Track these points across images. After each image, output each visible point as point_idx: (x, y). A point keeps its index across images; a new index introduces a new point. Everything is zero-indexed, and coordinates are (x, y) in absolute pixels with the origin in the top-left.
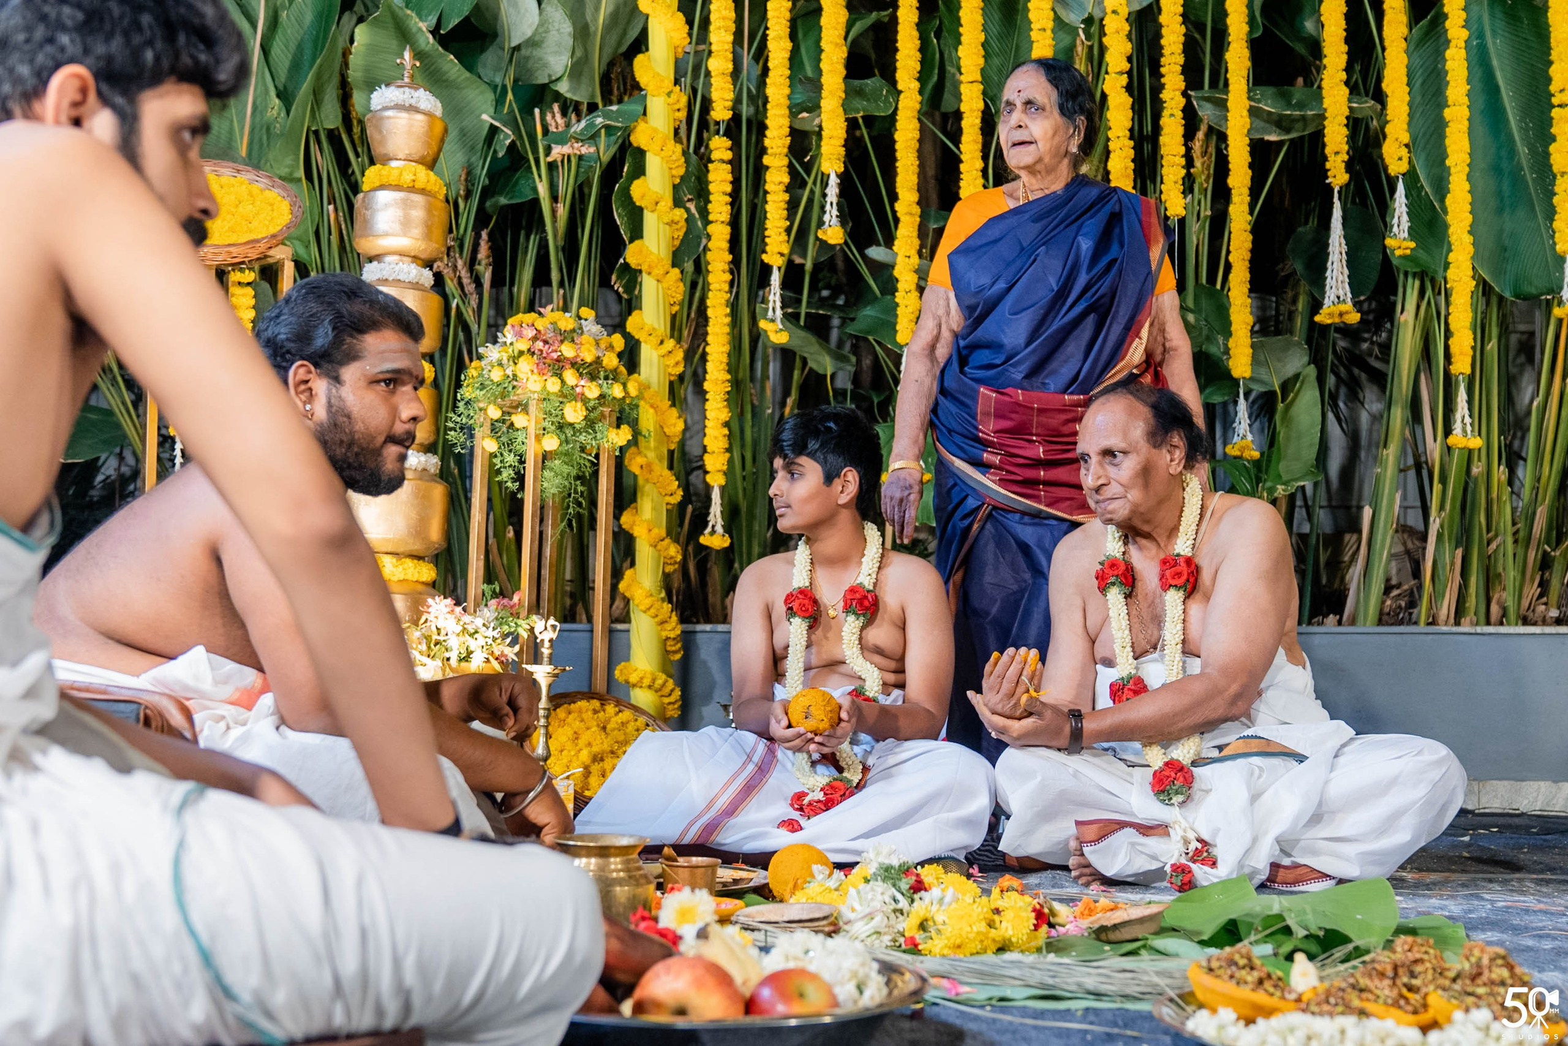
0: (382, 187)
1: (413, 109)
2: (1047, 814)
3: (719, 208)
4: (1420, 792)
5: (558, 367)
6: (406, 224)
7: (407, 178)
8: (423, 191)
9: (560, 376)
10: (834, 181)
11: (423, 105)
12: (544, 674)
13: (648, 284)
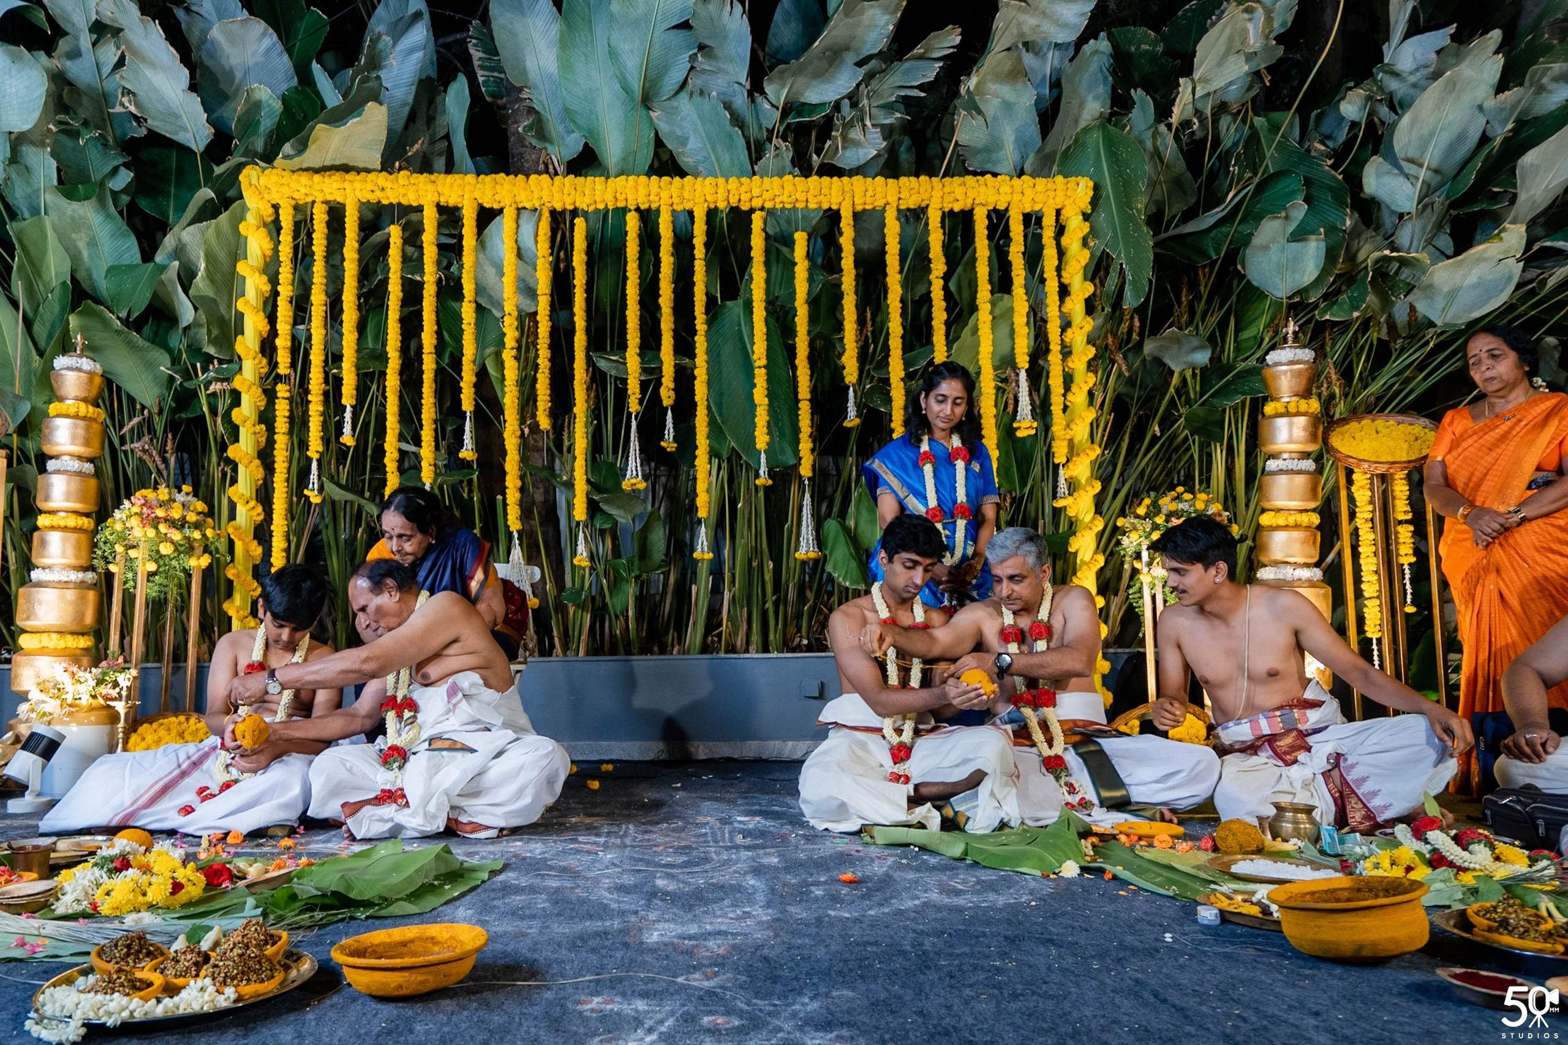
0: (58, 416)
1: (79, 369)
3: (281, 425)
4: (535, 773)
5: (155, 522)
6: (73, 437)
7: (72, 411)
8: (84, 418)
9: (156, 528)
10: (349, 409)
11: (85, 367)
12: (120, 707)
13: (241, 468)
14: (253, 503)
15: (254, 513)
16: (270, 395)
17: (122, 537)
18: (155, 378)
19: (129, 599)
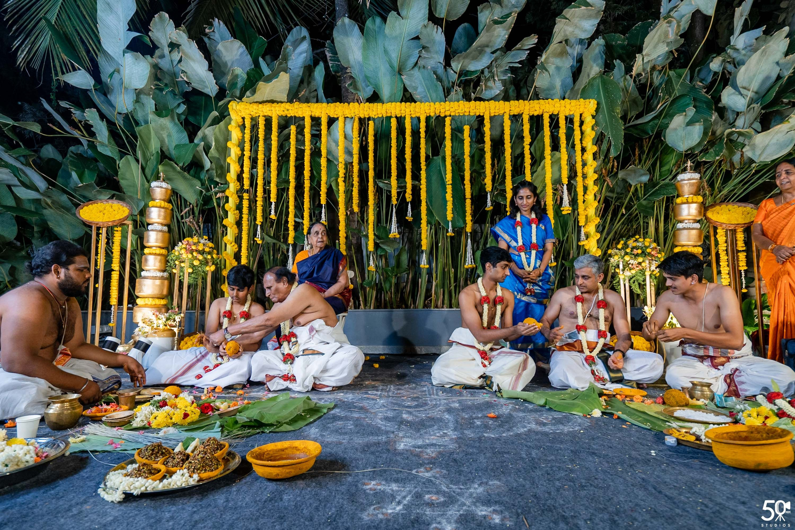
0: (153, 207)
1: (161, 187)
2: (261, 370)
3: (245, 210)
4: (348, 362)
5: (192, 252)
6: (159, 216)
7: (158, 205)
8: (163, 208)
9: (192, 254)
10: (273, 204)
11: (164, 186)
12: (176, 330)
13: (229, 229)
14: (233, 243)
15: (234, 248)
16: (241, 198)
17: (178, 258)
18: (195, 191)
19: (181, 283)
